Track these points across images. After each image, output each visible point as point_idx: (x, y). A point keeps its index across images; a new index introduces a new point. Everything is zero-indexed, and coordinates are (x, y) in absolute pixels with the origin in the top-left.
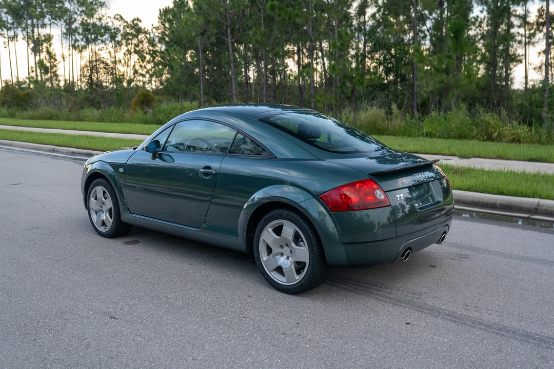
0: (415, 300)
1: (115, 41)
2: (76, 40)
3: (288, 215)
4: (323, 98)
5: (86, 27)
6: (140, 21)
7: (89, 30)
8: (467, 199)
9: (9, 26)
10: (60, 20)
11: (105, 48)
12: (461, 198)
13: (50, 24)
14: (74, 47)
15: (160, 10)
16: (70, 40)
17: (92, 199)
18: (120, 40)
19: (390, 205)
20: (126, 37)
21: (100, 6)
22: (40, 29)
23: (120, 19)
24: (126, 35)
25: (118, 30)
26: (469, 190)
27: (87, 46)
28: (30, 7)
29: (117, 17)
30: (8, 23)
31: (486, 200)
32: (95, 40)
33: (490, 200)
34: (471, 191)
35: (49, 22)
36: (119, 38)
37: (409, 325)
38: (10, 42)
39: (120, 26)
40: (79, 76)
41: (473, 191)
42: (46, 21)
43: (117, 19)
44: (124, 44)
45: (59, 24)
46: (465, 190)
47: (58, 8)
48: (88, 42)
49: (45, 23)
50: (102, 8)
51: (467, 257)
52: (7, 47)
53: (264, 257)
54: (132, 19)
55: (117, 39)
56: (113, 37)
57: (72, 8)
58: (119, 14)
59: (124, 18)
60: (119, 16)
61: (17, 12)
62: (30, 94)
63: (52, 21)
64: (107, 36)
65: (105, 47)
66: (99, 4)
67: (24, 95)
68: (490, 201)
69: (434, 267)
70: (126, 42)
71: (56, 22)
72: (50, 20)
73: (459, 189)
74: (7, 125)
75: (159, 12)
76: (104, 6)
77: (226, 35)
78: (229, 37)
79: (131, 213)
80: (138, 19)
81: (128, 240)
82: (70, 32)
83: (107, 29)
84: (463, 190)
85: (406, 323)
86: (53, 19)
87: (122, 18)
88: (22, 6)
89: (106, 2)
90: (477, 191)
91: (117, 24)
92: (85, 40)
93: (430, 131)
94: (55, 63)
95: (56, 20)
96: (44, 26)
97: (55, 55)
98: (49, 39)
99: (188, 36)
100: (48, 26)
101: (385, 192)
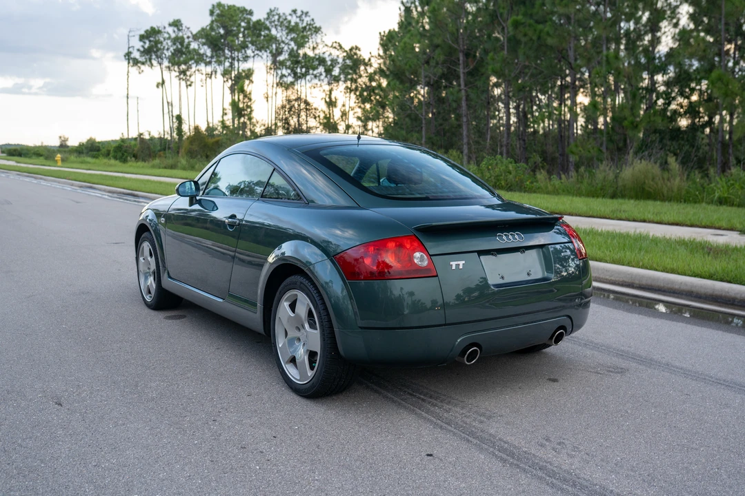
0: (475, 424)
1: (331, 75)
2: (283, 76)
3: (301, 283)
4: (580, 149)
5: (295, 59)
6: (359, 50)
7: (298, 62)
8: (703, 291)
9: (208, 60)
10: (266, 51)
11: (319, 85)
12: (694, 289)
13: (254, 57)
14: (280, 84)
15: (380, 33)
16: (275, 75)
17: (141, 259)
18: (337, 74)
19: (437, 276)
20: (346, 71)
21: (315, 31)
22: (240, 63)
23: (339, 48)
24: (346, 69)
25: (334, 62)
26: (711, 277)
27: (296, 83)
28: (230, 35)
29: (334, 45)
30: (207, 56)
31: (732, 294)
32: (304, 76)
33: (738, 294)
34: (714, 280)
35: (252, 55)
36: (336, 72)
37: (431, 458)
38: (208, 79)
39: (338, 56)
40: (274, 118)
41: (716, 280)
42: (249, 52)
43: (335, 48)
44: (343, 79)
45: (265, 56)
46: (704, 278)
47: (264, 36)
48: (297, 77)
49: (249, 55)
50: (318, 35)
51: (622, 371)
52: (205, 86)
53: (281, 342)
54: (350, 48)
55: (333, 73)
56: (328, 71)
57: (278, 36)
58: (338, 41)
59: (343, 46)
60: (337, 44)
61: (215, 43)
62: (220, 142)
63: (256, 52)
64: (321, 69)
65: (319, 83)
66: (313, 29)
67: (213, 144)
68: (738, 296)
69: (555, 380)
70: (345, 78)
71: (260, 54)
72: (253, 52)
73: (695, 276)
74: (175, 178)
75: (379, 36)
76: (320, 32)
77: (456, 63)
78: (461, 66)
79: (170, 277)
80: (357, 48)
81: (169, 315)
82: (277, 65)
83: (322, 61)
84: (701, 277)
85: (428, 455)
86: (258, 50)
87: (340, 46)
88: (221, 36)
89: (322, 27)
90: (722, 280)
91: (335, 53)
92: (292, 75)
93: (726, 195)
94: (249, 104)
95: (261, 51)
96: (246, 58)
97: (250, 94)
98: (249, 74)
99: (413, 66)
100: (251, 60)
101: (431, 255)
